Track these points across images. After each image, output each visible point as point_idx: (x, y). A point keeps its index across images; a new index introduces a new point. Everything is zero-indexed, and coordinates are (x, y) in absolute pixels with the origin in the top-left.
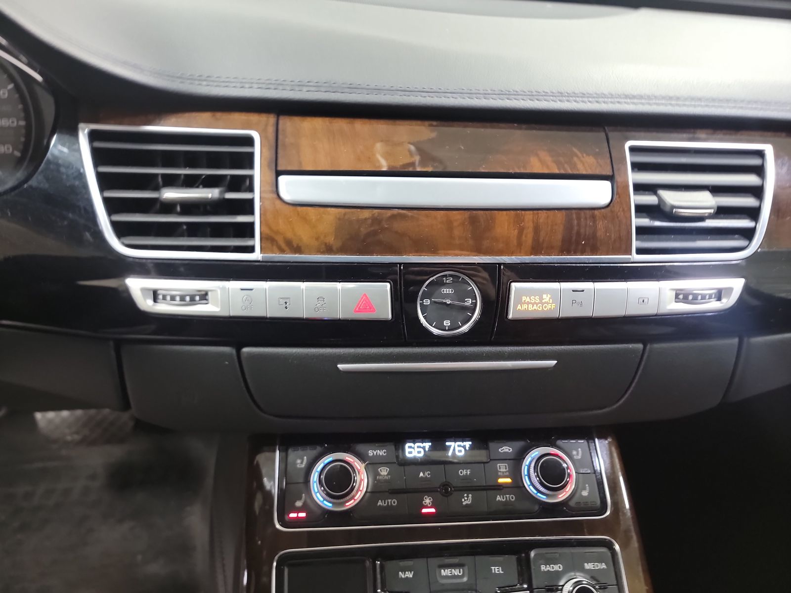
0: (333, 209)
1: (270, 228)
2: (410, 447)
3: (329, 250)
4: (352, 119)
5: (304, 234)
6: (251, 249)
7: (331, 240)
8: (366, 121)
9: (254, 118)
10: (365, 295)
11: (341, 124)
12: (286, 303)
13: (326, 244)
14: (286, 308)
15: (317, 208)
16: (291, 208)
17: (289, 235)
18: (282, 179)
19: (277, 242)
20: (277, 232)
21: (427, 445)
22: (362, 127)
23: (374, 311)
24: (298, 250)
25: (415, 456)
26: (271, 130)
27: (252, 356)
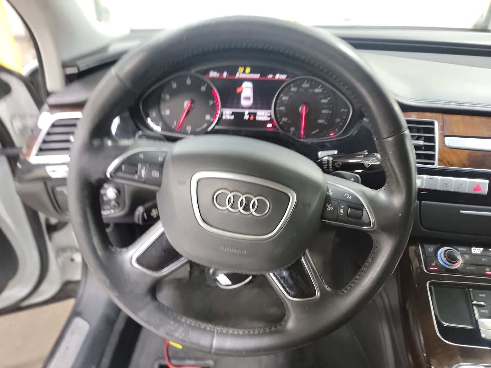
0: (467, 151)
1: (441, 156)
2: (474, 249)
3: (464, 166)
4: (472, 116)
5: (454, 159)
6: (433, 164)
7: (465, 162)
8: (478, 117)
9: (434, 115)
10: (478, 184)
11: (467, 118)
12: (446, 185)
13: (463, 164)
14: (446, 187)
15: (460, 150)
16: (450, 149)
17: (449, 159)
18: (446, 138)
19: (444, 162)
20: (444, 158)
21: (482, 249)
22: (476, 119)
23: (481, 190)
24: (452, 165)
25: (476, 253)
26: (441, 120)
27: (425, 205)
